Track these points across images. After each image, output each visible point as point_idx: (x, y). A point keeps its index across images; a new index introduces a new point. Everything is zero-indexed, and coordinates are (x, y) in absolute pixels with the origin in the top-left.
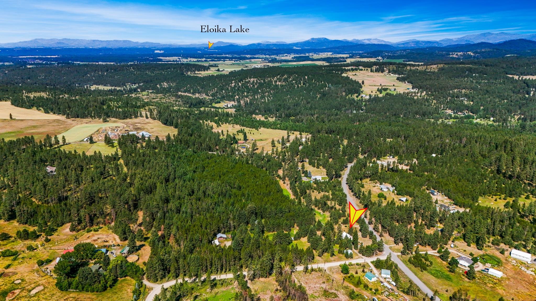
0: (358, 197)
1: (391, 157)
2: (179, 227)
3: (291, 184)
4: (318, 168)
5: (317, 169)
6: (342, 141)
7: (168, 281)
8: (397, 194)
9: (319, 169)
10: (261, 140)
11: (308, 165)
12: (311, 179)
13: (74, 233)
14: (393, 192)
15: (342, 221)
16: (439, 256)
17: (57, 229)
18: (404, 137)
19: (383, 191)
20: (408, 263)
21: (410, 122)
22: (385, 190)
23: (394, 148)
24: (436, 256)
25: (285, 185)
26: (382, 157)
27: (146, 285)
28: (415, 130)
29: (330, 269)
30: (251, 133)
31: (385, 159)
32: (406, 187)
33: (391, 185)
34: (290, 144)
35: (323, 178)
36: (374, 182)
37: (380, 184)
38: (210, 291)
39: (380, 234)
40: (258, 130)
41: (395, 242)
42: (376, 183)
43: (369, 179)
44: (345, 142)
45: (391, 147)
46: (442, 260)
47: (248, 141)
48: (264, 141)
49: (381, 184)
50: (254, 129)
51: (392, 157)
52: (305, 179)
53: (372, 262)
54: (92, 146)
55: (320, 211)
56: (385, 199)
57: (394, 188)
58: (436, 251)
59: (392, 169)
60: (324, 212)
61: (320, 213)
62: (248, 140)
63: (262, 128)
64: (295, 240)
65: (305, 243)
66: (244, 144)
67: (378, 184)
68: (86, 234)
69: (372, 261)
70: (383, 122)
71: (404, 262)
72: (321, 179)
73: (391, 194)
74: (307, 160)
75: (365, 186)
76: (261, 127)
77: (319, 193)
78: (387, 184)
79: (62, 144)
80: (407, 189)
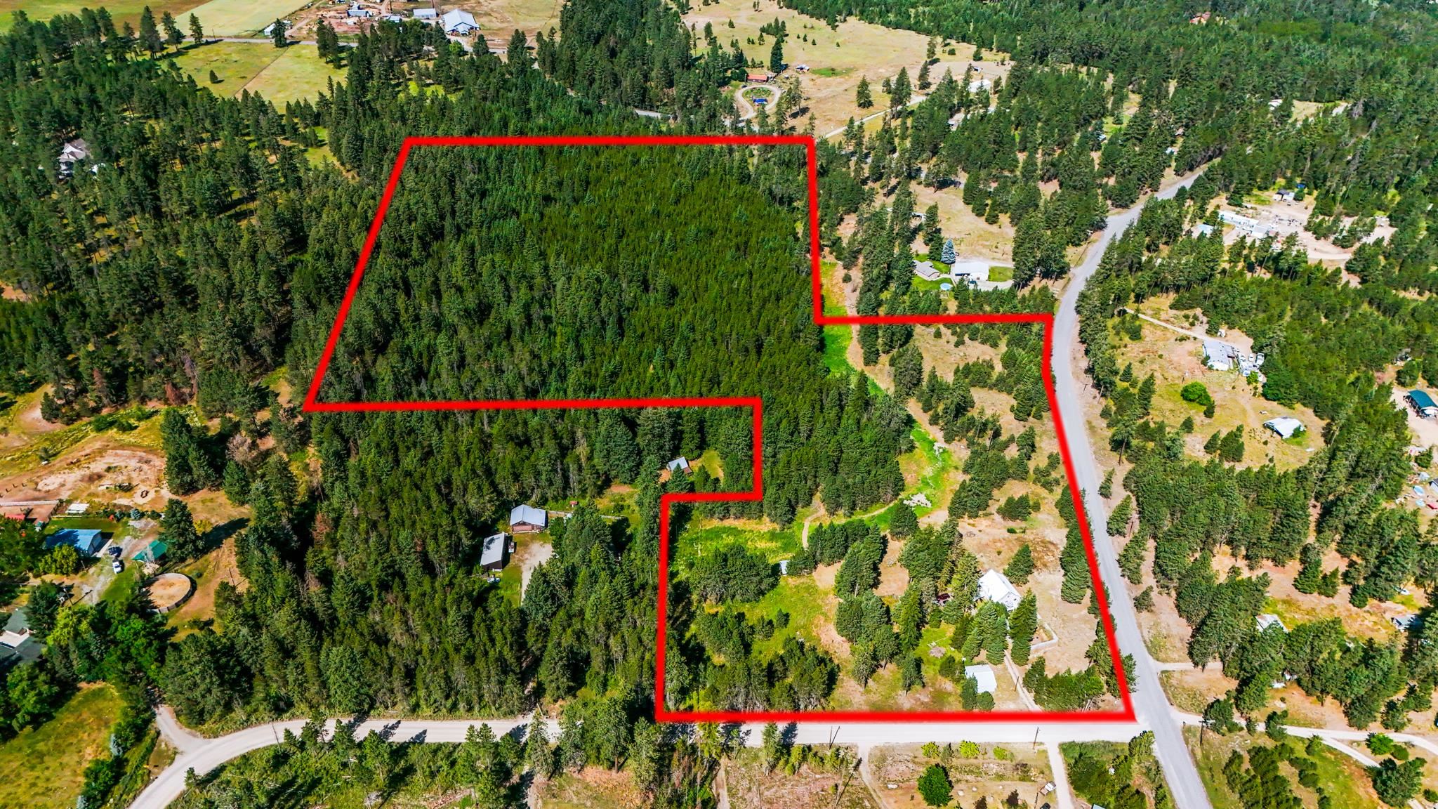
0: (1104, 386)
1: (1290, 197)
2: (369, 472)
3: (867, 288)
4: (993, 220)
5: (986, 225)
6: (1121, 100)
7: (246, 724)
8: (1264, 395)
9: (994, 228)
10: (833, 72)
11: (961, 204)
12: (949, 272)
13: (58, 427)
14: (1251, 379)
15: (1003, 502)
16: (1370, 770)
17: (12, 403)
18: (1366, 106)
19: (1210, 368)
20: (1222, 779)
21: (1405, 26)
22: (1221, 365)
23: (1313, 156)
24: (1356, 763)
25: (848, 287)
26: (1255, 191)
27: (158, 733)
28: (1418, 74)
29: (882, 758)
30: (805, 40)
31: (1263, 202)
32: (1311, 366)
33: (1251, 341)
34: (924, 98)
35: (994, 274)
36: (1187, 317)
37: (1209, 332)
38: (380, 800)
39: (1138, 593)
40: (834, 28)
41: (1196, 653)
42: (1192, 324)
43: (1173, 296)
44: (1131, 107)
45: (1300, 151)
46: (1375, 796)
47: (784, 74)
48: (838, 79)
49: (1212, 331)
50: (823, 23)
51: (1292, 195)
52: (924, 271)
53: (1066, 748)
54: (277, 57)
55: (936, 433)
56: (1209, 413)
57: (1261, 361)
58: (1362, 736)
59: (1277, 259)
60: (947, 441)
61: (932, 443)
62: (786, 66)
63: (852, 20)
64: (790, 574)
65: (826, 594)
66: (766, 86)
67: (1199, 331)
68: (93, 434)
69: (1068, 739)
70: (1304, 17)
71: (1205, 768)
72: (984, 276)
73: (1238, 389)
74: (963, 178)
75: (1146, 332)
76: (850, 14)
77: (957, 345)
78: (1236, 332)
79: (192, 41)
80: (1311, 381)
